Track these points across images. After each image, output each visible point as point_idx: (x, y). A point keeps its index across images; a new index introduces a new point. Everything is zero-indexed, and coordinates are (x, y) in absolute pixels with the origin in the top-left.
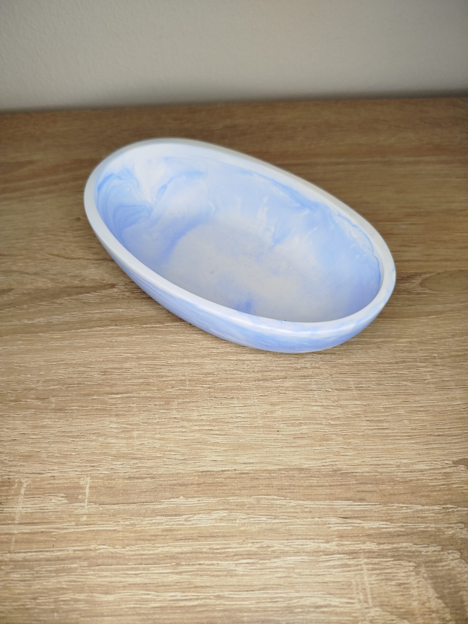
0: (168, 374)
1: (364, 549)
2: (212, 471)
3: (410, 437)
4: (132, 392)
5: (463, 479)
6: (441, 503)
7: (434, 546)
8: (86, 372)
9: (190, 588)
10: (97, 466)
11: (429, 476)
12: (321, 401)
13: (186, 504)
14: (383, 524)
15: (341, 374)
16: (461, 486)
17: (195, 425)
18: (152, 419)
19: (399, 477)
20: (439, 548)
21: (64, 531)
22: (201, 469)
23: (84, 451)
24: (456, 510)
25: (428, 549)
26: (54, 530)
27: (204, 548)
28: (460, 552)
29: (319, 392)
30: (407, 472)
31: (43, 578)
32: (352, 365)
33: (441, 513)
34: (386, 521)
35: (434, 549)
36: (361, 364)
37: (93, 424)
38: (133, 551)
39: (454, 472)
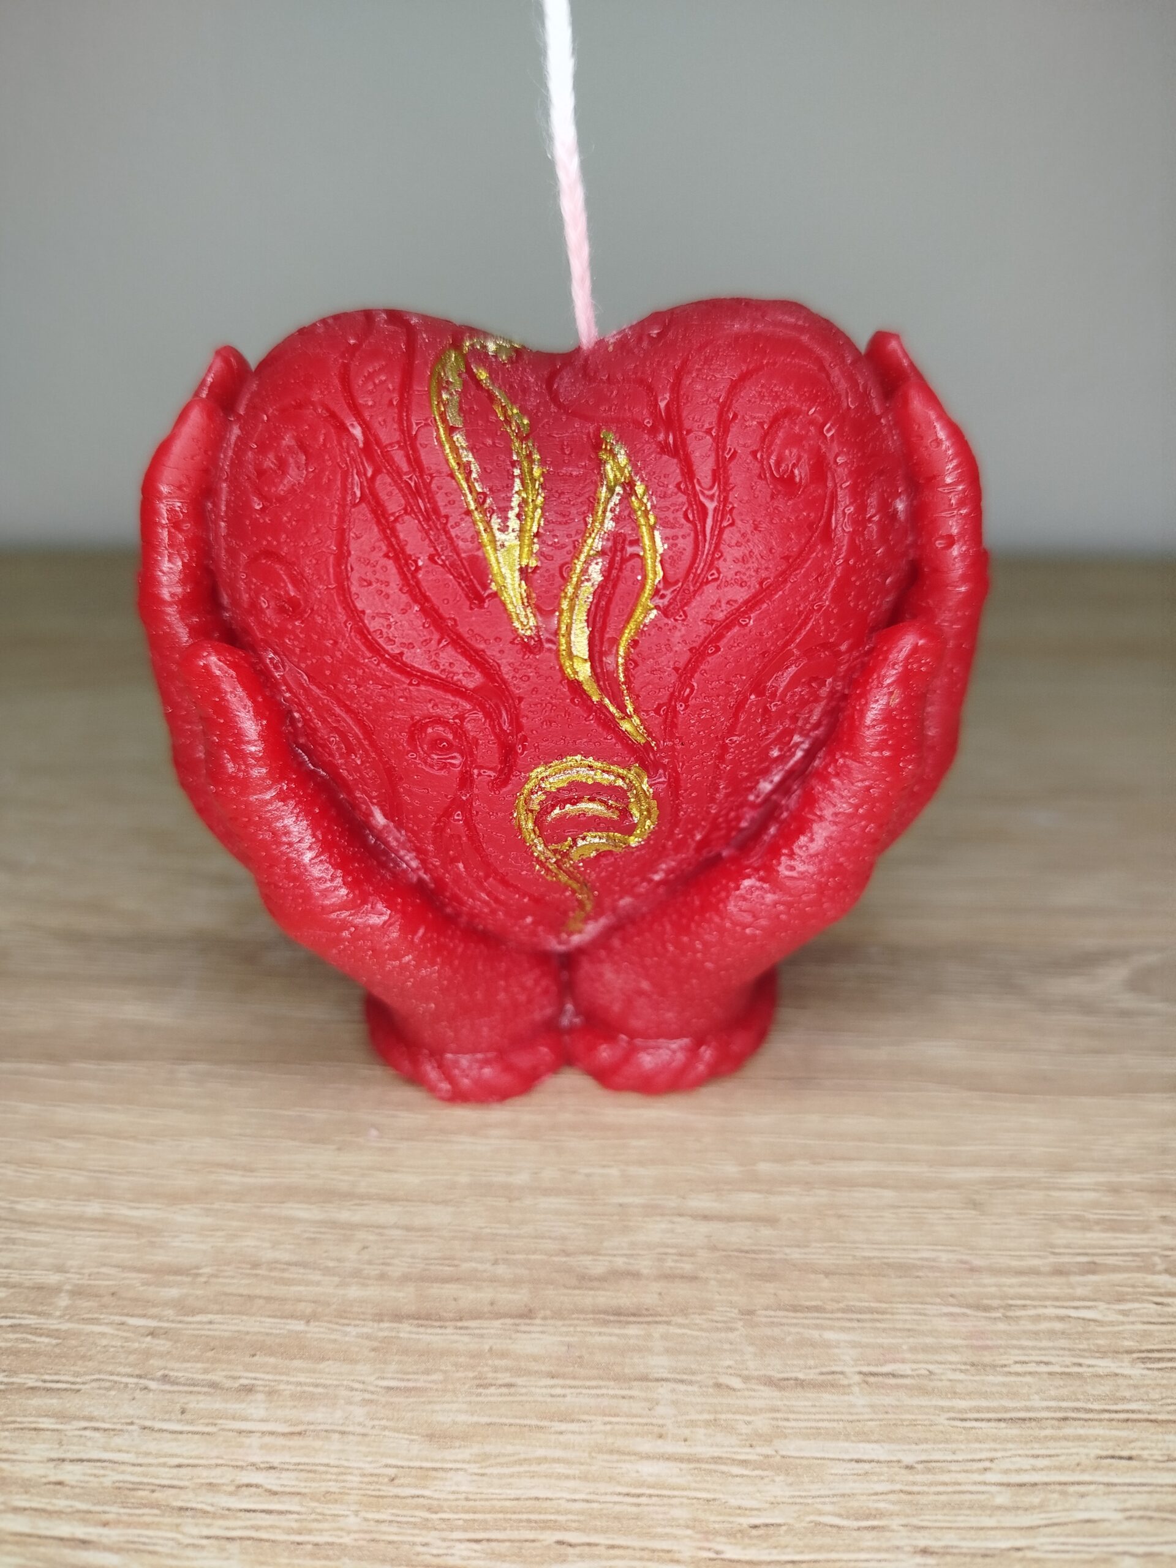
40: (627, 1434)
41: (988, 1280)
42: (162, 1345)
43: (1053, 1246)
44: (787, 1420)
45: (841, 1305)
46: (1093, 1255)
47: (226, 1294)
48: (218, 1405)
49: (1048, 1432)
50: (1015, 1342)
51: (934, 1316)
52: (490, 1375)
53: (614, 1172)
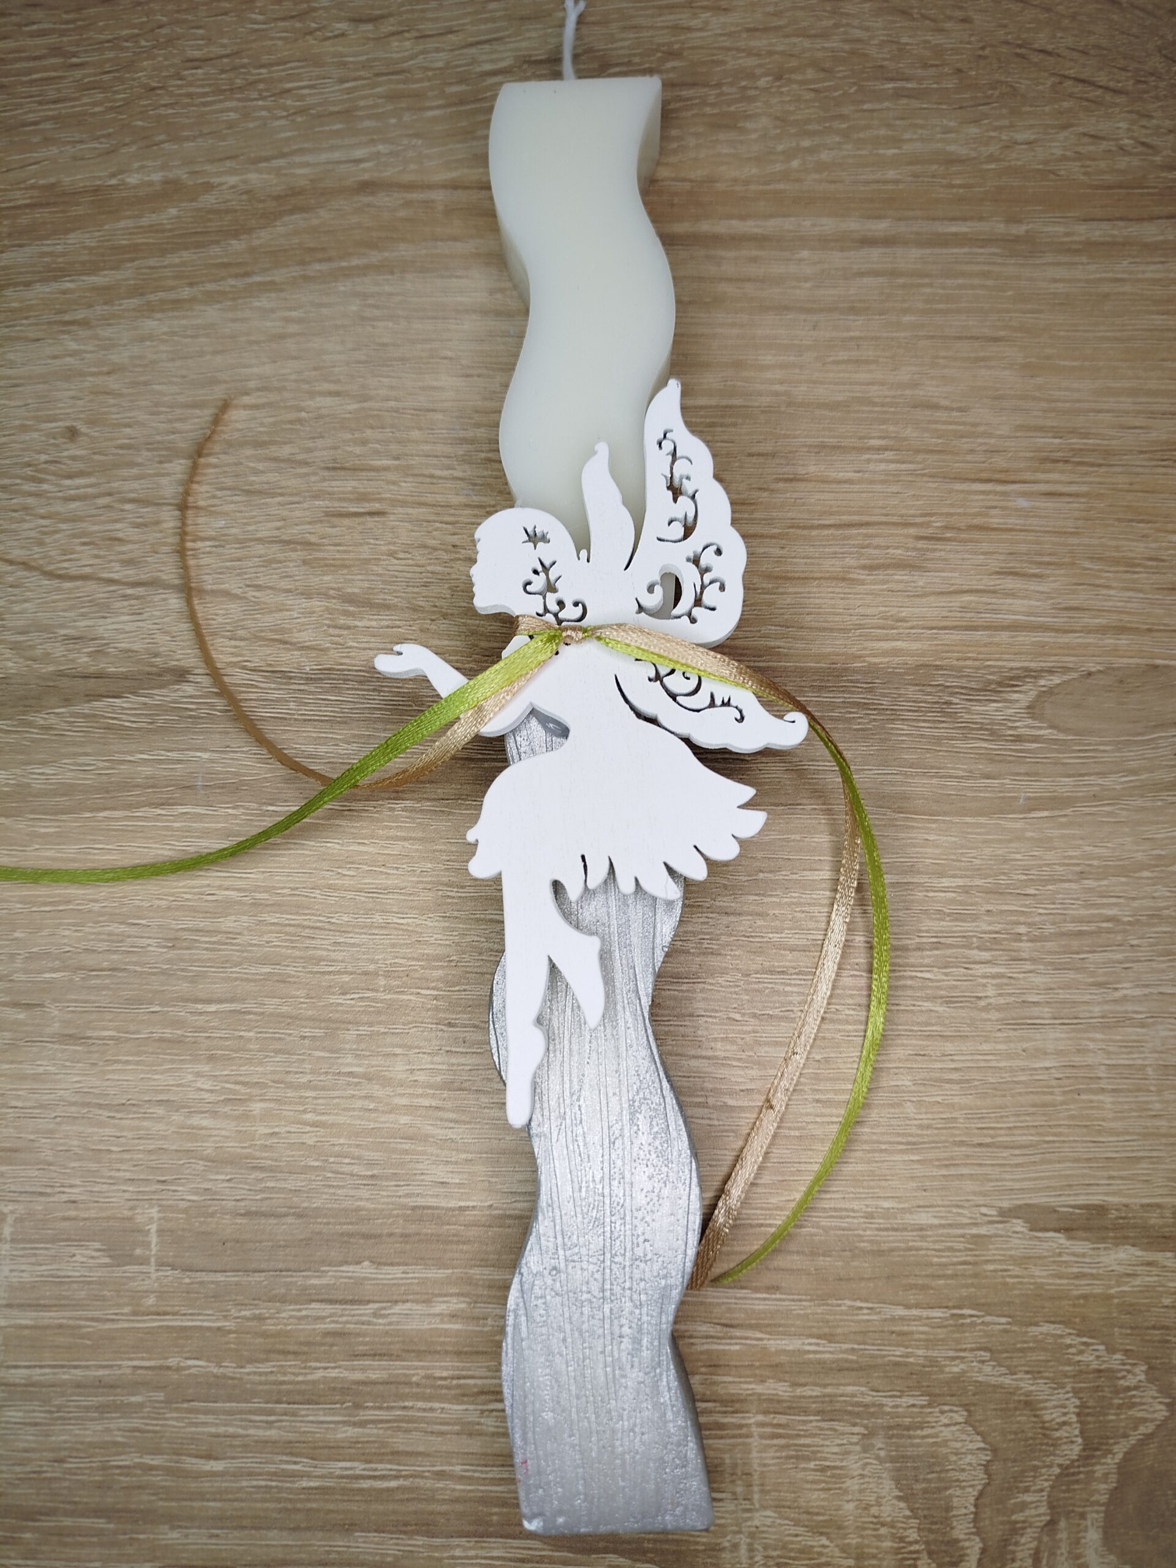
0: (333, 955)
1: (760, 1395)
2: (437, 1208)
3: (913, 1146)
4: (243, 1000)
5: (1013, 1252)
6: (950, 1304)
7: (913, 1396)
8: (129, 937)
9: (383, 1454)
10: (172, 1182)
11: (937, 1241)
13: (377, 1279)
14: (810, 1344)
16: (1005, 1267)
17: (400, 1095)
18: (296, 1073)
19: (868, 1241)
20: (923, 1400)
21: (108, 1326)
22: (411, 1202)
23: (138, 1145)
24: (979, 1321)
25: (898, 1401)
26: (88, 1323)
27: (413, 1375)
28: (967, 1411)
30: (887, 1229)
31: (72, 1422)
33: (945, 1327)
34: (819, 1337)
35: (911, 1401)
37: (156, 1077)
38: (261, 1374)
39: (996, 1236)
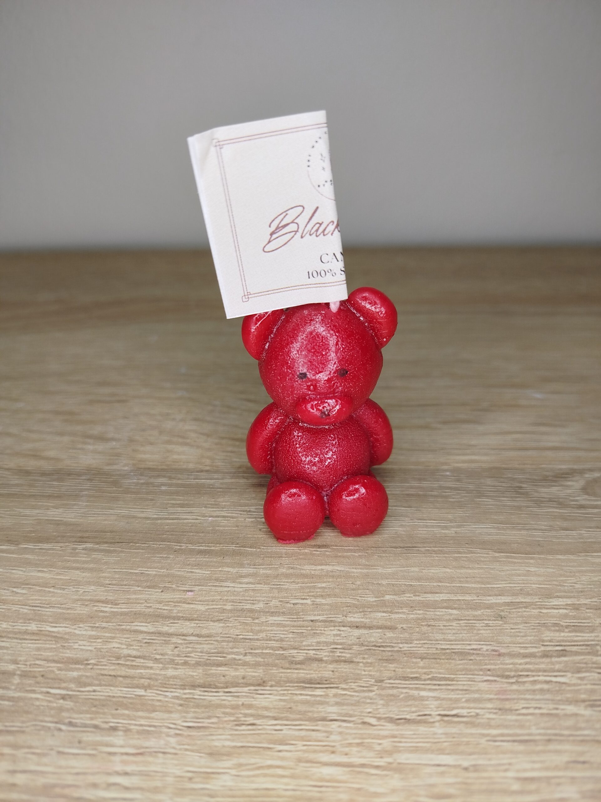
12: (347, 750)
15: (405, 678)
29: (344, 724)
32: (435, 657)
36: (456, 657)
40: (315, 751)
41: (508, 660)
42: (69, 704)
43: (543, 641)
44: (400, 742)
45: (430, 676)
46: (565, 646)
47: (103, 675)
48: (98, 738)
49: (540, 748)
50: (522, 696)
51: (479, 682)
52: (243, 719)
53: (309, 602)
